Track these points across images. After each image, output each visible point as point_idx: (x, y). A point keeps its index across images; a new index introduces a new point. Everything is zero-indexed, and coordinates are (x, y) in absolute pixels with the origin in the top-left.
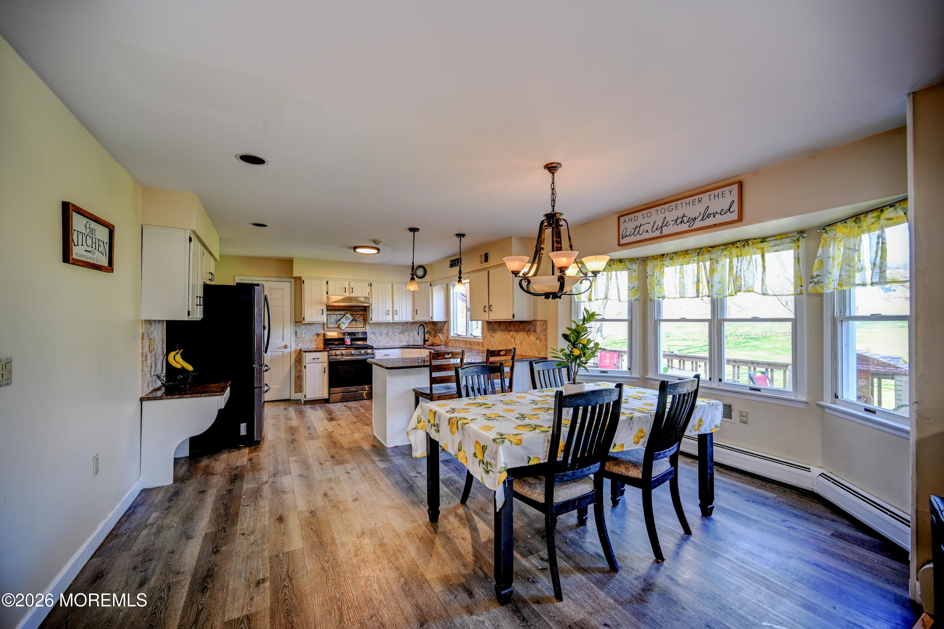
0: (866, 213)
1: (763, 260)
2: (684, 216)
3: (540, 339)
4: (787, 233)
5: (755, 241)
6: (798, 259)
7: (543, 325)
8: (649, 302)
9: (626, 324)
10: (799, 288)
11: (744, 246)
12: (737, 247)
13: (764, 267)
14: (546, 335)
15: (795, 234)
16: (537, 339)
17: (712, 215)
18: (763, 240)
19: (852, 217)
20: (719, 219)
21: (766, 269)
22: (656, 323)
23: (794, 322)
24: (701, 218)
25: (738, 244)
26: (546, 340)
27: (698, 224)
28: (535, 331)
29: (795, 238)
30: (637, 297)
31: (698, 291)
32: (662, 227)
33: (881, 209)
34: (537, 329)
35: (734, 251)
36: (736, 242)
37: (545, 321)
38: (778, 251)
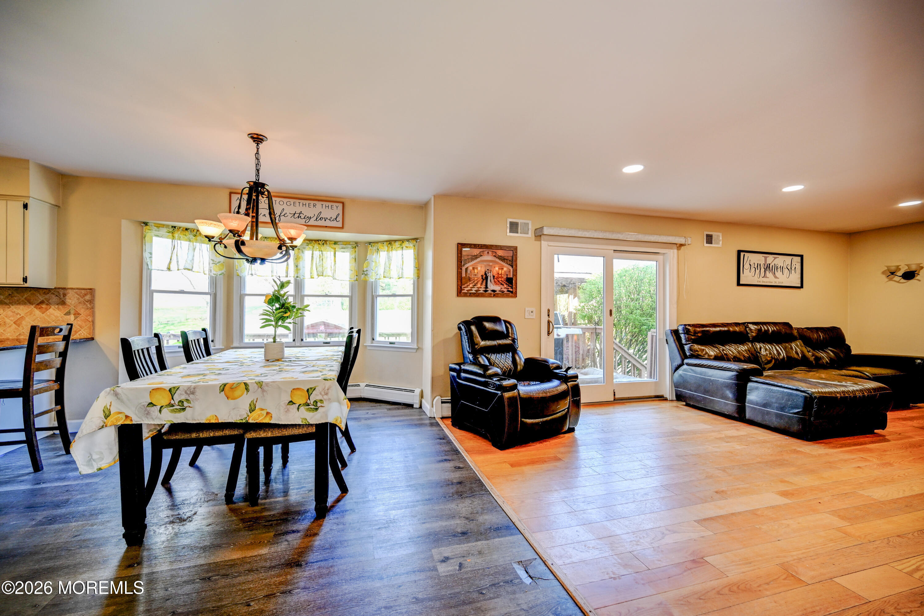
0: (395, 241)
1: (335, 256)
2: (301, 213)
3: (77, 315)
4: (350, 242)
5: (331, 242)
6: (355, 259)
7: (86, 295)
8: (235, 279)
9: (208, 298)
10: (356, 277)
11: (323, 244)
12: (319, 244)
13: (335, 262)
14: (93, 308)
15: (354, 243)
16: (68, 313)
17: (324, 219)
18: (336, 243)
19: (387, 241)
20: (328, 223)
21: (337, 262)
22: (242, 298)
23: (351, 298)
24: (315, 218)
25: (320, 242)
26: (93, 314)
27: (312, 222)
28: (63, 303)
29: (354, 246)
30: (223, 271)
31: (287, 272)
32: (280, 216)
33: (403, 241)
34: (68, 301)
35: (316, 246)
36: (318, 240)
37: (91, 289)
38: (344, 252)
